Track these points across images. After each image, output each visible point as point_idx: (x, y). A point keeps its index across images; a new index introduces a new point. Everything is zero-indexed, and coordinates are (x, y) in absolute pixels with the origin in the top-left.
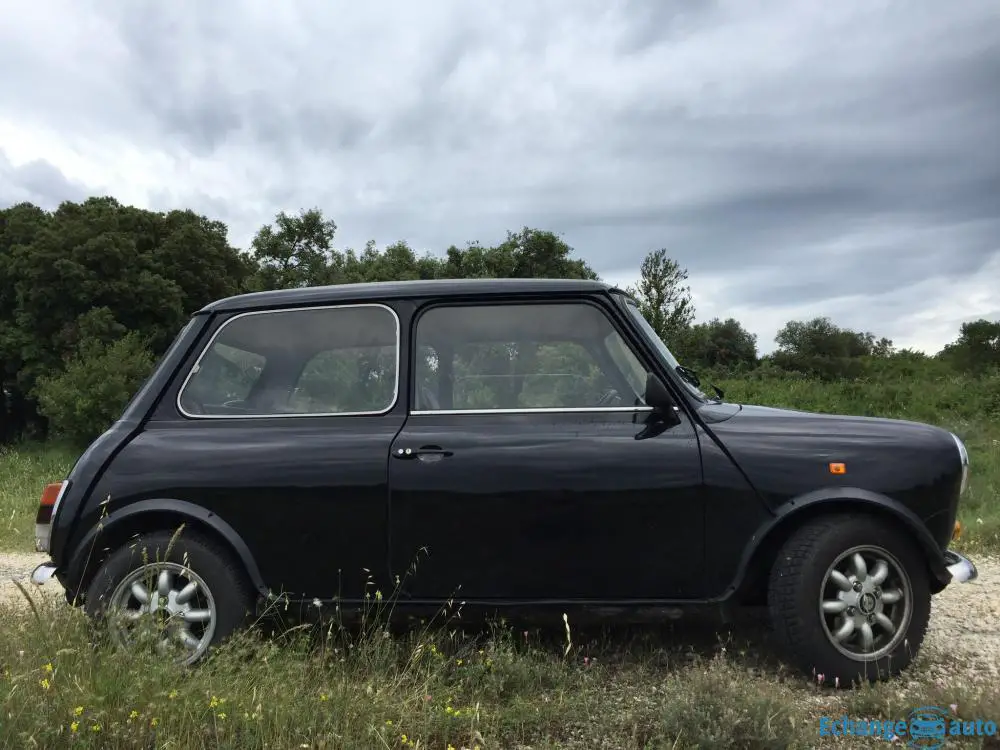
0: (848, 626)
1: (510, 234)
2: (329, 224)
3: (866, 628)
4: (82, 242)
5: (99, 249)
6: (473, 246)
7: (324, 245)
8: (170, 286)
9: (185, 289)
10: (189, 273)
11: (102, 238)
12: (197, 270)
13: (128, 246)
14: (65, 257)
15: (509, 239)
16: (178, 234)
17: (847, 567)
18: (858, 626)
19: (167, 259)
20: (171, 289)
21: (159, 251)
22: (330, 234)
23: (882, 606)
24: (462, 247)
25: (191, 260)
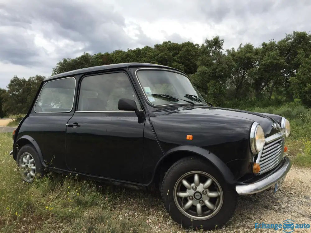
0: (190, 203)
1: (287, 35)
2: (222, 40)
3: (199, 206)
4: (157, 55)
5: (161, 57)
6: (271, 41)
7: (220, 48)
8: (181, 66)
9: (185, 66)
10: (187, 61)
11: (162, 53)
12: (189, 60)
13: (169, 55)
14: (153, 60)
15: (286, 36)
16: (184, 50)
17: (190, 180)
18: (194, 204)
19: (180, 57)
20: (180, 67)
21: (179, 55)
22: (222, 44)
23: (208, 198)
24: (267, 42)
25: (187, 57)
